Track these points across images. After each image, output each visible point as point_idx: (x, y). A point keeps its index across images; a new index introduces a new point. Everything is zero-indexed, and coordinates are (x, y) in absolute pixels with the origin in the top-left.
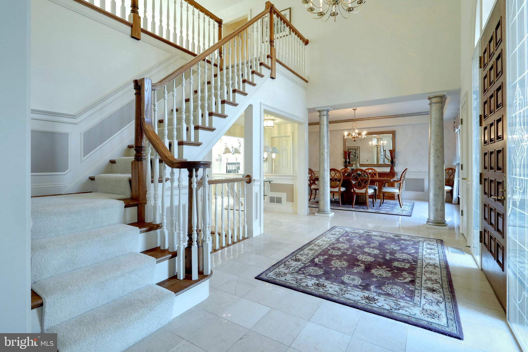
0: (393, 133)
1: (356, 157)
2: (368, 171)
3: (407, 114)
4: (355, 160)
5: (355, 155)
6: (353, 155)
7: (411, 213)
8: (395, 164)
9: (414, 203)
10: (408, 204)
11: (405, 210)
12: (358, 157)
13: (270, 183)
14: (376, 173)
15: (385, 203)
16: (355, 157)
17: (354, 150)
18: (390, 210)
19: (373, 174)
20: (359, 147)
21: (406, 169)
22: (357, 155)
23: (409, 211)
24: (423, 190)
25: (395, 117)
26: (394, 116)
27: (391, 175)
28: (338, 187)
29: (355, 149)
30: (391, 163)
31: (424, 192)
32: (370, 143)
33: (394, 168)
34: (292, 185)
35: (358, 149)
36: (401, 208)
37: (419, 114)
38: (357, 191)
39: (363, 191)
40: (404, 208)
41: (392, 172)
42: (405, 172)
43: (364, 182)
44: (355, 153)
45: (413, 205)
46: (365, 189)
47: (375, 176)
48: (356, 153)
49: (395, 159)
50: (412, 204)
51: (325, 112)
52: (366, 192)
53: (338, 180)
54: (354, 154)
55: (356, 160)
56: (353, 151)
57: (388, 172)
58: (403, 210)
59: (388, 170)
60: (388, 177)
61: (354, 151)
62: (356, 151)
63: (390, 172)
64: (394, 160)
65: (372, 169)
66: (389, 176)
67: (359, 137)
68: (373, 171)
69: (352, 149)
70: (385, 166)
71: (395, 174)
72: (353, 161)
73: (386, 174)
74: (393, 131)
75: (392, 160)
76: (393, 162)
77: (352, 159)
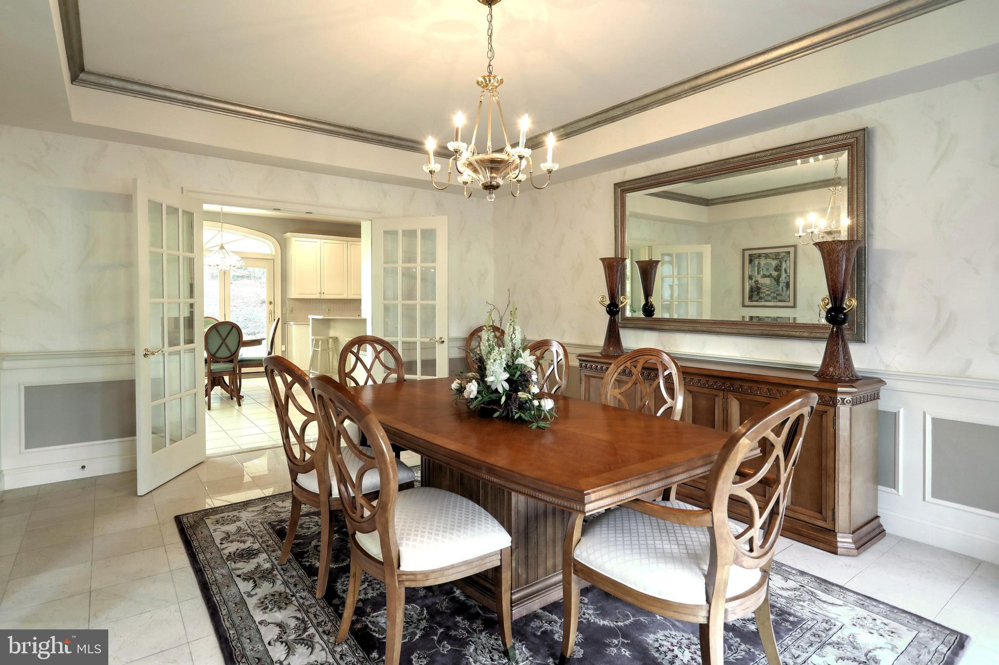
1: (781, 285)
4: (779, 298)
5: (779, 276)
6: (770, 276)
12: (788, 285)
16: (778, 285)
17: (773, 259)
20: (793, 249)
22: (784, 275)
29: (777, 256)
35: (789, 253)
41: (832, 377)
44: (778, 268)
48: (783, 272)
50: (930, 655)
54: (775, 274)
56: (770, 261)
61: (774, 263)
62: (781, 262)
63: (822, 373)
64: (847, 305)
69: (767, 256)
70: (806, 334)
71: (839, 389)
72: (769, 298)
73: (780, 389)
74: (856, 135)
75: (835, 304)
76: (845, 315)
77: (767, 292)
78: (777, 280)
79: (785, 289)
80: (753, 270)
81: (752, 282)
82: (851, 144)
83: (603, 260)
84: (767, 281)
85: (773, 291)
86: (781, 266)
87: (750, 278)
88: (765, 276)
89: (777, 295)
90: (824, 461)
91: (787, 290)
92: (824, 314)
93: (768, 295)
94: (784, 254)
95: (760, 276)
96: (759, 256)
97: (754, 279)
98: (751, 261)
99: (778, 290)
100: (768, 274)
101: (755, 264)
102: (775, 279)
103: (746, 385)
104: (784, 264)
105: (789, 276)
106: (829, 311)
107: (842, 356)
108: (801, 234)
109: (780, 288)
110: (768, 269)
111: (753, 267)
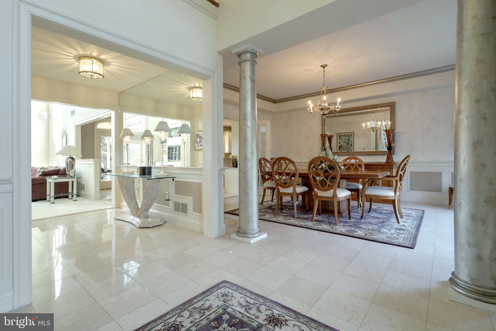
0: (392, 106)
1: (349, 145)
2: (350, 161)
3: (413, 73)
5: (349, 142)
6: (346, 142)
7: (415, 238)
8: (394, 151)
9: (424, 211)
10: (414, 213)
11: (404, 230)
13: (173, 180)
14: (362, 164)
15: (375, 211)
16: (348, 145)
18: (376, 227)
19: (357, 166)
20: (353, 133)
21: (408, 156)
22: (350, 142)
23: (412, 231)
24: (439, 190)
25: (393, 81)
26: (392, 79)
27: (388, 167)
28: (293, 186)
30: (388, 149)
31: (441, 192)
32: (364, 125)
33: (393, 156)
34: (200, 185)
35: (352, 135)
36: (399, 223)
37: (432, 71)
38: (320, 193)
39: (329, 194)
40: (404, 224)
41: (390, 163)
42: (405, 162)
43: (329, 179)
44: (348, 140)
45: (422, 217)
46: (332, 191)
47: (360, 169)
48: (350, 141)
49: (394, 142)
50: (420, 213)
51: (248, 56)
52: (335, 195)
53: (291, 174)
54: (347, 141)
55: (349, 148)
56: (346, 137)
57: (384, 163)
58: (400, 229)
59: (383, 159)
60: (383, 170)
61: (347, 138)
62: (349, 138)
63: (387, 162)
64: (393, 145)
65: (356, 158)
66: (384, 168)
67: (330, 108)
68: (357, 161)
69: (345, 136)
70: (380, 154)
71: (394, 165)
72: (346, 149)
73: (379, 166)
74: (392, 103)
75: (389, 145)
76: (392, 148)
77: (345, 148)
78: (348, 144)
79: (350, 146)
80: (340, 141)
81: (340, 145)
82: (391, 106)
83: (320, 135)
84: (345, 144)
85: (347, 147)
86: (349, 139)
87: (339, 143)
88: (344, 142)
89: (348, 148)
90: (390, 183)
91: (351, 147)
92: (386, 148)
93: (345, 149)
94: (350, 135)
95: (342, 142)
96: (342, 136)
97: (341, 144)
98: (339, 137)
99: (348, 147)
100: (345, 142)
101: (341, 138)
102: (347, 143)
103: (370, 166)
104: (350, 138)
105: (352, 142)
106: (388, 147)
107: (391, 158)
108: (364, 128)
109: (349, 146)
110: (345, 140)
111: (340, 139)
